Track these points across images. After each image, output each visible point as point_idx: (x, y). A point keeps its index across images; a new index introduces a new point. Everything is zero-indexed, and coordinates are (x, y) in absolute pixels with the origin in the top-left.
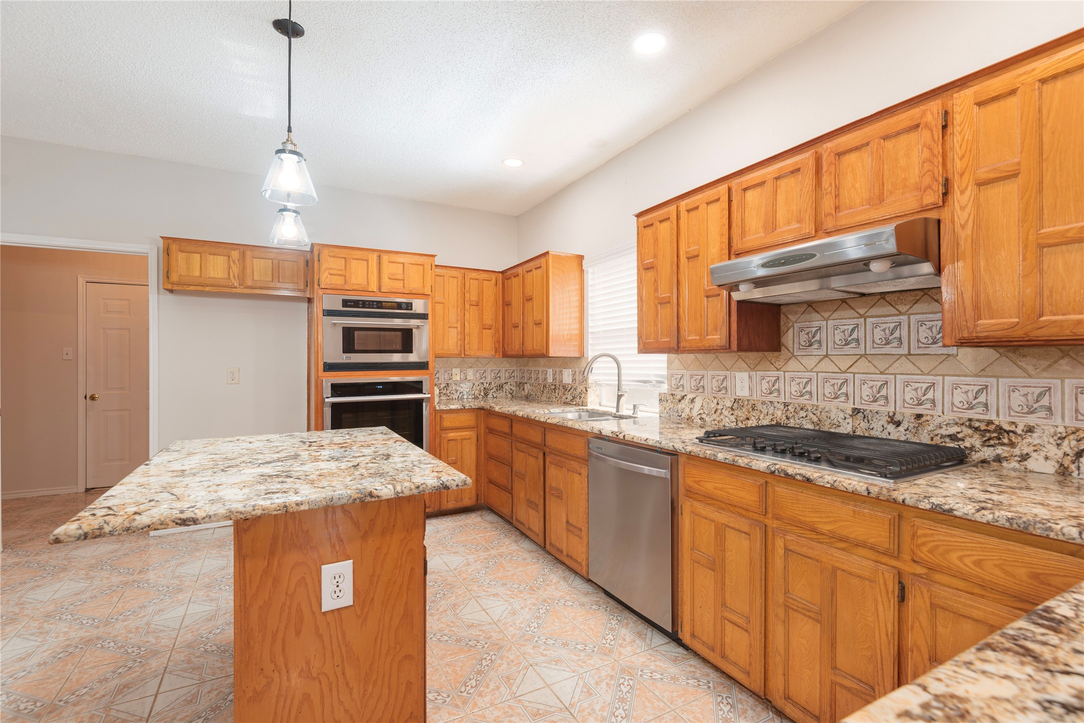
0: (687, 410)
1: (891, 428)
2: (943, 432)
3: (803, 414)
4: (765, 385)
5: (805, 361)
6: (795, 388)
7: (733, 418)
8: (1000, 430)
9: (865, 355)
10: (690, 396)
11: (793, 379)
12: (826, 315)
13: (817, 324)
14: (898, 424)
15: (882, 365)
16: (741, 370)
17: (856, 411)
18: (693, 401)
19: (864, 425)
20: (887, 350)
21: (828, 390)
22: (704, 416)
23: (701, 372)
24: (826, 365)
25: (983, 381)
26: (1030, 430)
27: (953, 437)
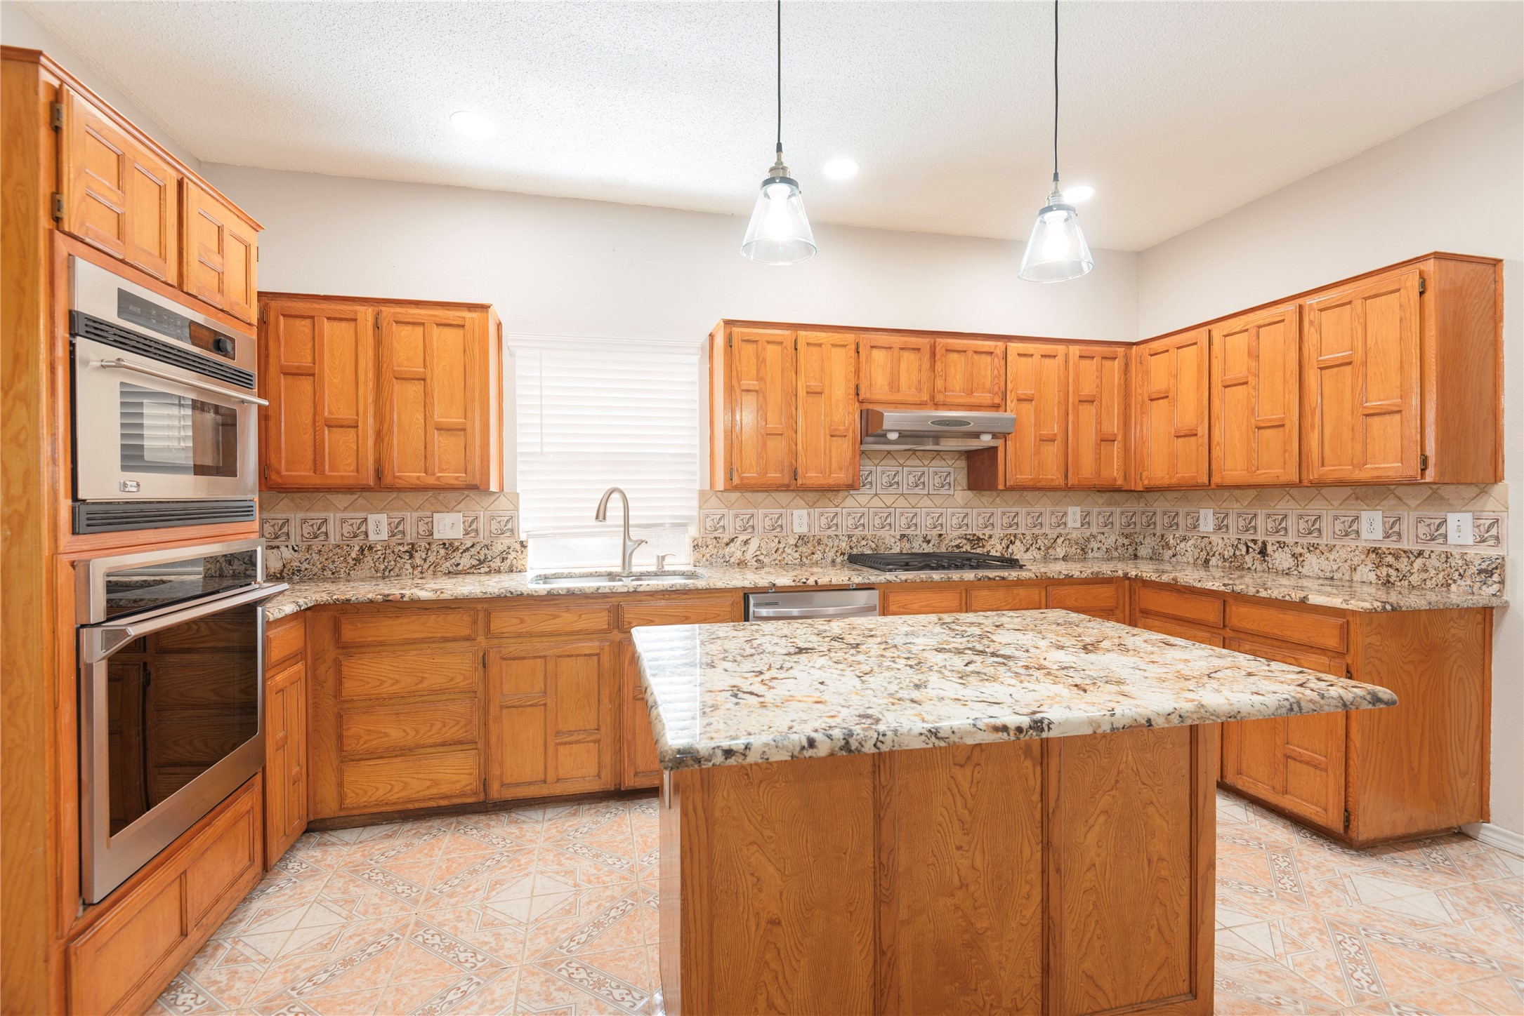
0: (739, 554)
1: (924, 545)
2: (953, 544)
3: (864, 543)
4: (823, 520)
5: (860, 498)
6: (851, 522)
7: (797, 555)
8: (979, 539)
9: (902, 494)
10: (743, 537)
11: (849, 514)
12: (876, 462)
13: (868, 468)
14: (929, 542)
15: (913, 502)
16: (798, 508)
17: (903, 536)
18: (746, 542)
19: (908, 546)
20: (916, 491)
21: (877, 521)
22: (761, 557)
23: (750, 511)
24: (876, 502)
25: (966, 510)
26: (990, 537)
27: (958, 546)
